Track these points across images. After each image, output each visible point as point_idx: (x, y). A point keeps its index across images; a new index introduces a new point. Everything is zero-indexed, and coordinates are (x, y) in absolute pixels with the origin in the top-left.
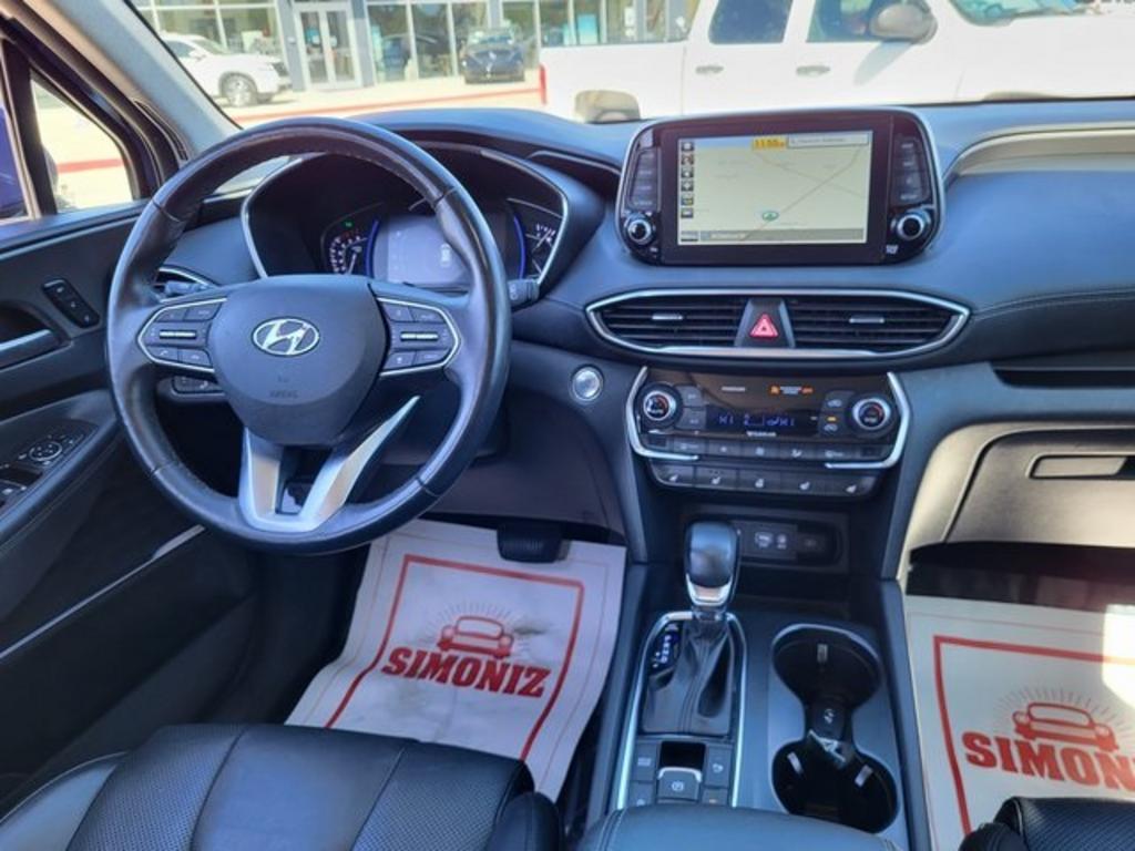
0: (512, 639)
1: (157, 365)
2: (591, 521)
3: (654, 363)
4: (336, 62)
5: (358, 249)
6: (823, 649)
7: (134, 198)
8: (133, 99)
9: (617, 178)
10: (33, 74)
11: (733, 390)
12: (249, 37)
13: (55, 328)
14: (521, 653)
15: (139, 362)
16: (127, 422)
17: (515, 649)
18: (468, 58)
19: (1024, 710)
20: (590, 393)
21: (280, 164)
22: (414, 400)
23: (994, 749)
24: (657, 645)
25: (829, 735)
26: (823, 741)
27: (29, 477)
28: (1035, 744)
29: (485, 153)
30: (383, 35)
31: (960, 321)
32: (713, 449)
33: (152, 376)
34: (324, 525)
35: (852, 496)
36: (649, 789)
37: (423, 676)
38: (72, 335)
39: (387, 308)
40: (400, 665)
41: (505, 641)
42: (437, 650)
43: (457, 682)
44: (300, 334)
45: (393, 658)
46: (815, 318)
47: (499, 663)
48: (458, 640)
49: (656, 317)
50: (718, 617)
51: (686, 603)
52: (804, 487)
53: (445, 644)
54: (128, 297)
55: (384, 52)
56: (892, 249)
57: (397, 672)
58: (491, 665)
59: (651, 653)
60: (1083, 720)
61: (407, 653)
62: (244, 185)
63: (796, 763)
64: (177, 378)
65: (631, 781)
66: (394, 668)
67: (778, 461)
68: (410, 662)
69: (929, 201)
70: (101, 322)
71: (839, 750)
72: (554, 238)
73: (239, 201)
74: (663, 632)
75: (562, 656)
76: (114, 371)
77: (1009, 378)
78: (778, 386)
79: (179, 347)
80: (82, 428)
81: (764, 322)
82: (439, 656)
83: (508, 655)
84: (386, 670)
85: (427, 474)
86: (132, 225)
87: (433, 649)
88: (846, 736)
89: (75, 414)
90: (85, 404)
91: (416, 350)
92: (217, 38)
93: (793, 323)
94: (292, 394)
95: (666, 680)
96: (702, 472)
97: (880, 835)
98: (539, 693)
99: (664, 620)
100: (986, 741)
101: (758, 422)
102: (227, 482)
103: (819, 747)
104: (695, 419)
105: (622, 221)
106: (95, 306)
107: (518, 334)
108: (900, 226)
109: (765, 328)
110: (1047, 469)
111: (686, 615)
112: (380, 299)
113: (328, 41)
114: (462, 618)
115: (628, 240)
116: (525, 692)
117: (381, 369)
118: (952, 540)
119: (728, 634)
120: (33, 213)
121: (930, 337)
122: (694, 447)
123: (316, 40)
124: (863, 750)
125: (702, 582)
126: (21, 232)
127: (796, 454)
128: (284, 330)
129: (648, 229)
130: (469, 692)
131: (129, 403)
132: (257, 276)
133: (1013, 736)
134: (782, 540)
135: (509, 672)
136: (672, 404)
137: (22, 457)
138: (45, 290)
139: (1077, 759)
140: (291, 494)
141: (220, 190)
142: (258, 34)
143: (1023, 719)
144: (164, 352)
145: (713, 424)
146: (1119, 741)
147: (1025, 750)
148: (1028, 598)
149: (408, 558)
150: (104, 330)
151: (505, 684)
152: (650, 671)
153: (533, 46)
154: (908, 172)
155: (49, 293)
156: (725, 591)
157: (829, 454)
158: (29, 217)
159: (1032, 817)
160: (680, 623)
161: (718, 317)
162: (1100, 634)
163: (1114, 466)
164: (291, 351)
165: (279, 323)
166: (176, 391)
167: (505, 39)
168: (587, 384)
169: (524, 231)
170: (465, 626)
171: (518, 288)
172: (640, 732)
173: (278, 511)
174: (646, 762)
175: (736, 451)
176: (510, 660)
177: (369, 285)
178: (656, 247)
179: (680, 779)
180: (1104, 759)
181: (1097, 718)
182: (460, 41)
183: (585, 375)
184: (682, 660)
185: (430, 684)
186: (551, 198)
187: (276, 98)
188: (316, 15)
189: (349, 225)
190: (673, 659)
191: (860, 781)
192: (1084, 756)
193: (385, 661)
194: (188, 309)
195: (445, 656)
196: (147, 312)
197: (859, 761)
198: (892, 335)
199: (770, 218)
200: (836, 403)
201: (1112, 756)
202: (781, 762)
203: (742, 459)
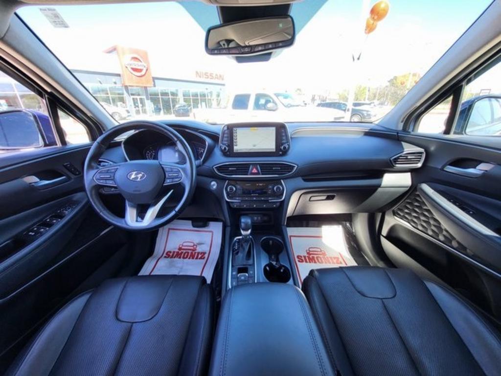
0: (196, 246)
1: (99, 185)
2: (215, 217)
3: (230, 179)
4: (142, 110)
5: (154, 154)
6: (271, 242)
7: (90, 141)
8: (89, 115)
9: (219, 137)
10: (58, 107)
11: (248, 185)
12: (119, 104)
13: (67, 176)
14: (199, 249)
15: (94, 184)
16: (91, 200)
17: (198, 248)
18: (175, 110)
19: (308, 249)
20: (215, 187)
21: (132, 132)
22: (172, 191)
23: (303, 258)
24: (234, 245)
25: (274, 261)
26: (273, 262)
27: (61, 217)
28: (311, 256)
29: (187, 130)
30: (154, 104)
31: (295, 169)
32: (244, 199)
33: (98, 188)
34: (150, 224)
35: (275, 207)
36: (236, 280)
37: (175, 257)
38: (73, 177)
39: (165, 168)
40: (169, 255)
41: (195, 247)
42: (178, 251)
43: (184, 258)
44: (141, 175)
45: (167, 254)
46: (266, 168)
47: (194, 252)
48: (183, 248)
49: (230, 169)
50: (248, 237)
51: (241, 235)
52: (265, 206)
53: (180, 249)
54: (90, 167)
55: (155, 108)
56: (281, 153)
57: (168, 257)
58: (192, 253)
59: (233, 247)
60: (319, 250)
61: (170, 252)
62: (122, 138)
63: (268, 268)
64: (105, 188)
65: (232, 278)
66: (167, 256)
67: (259, 201)
68: (171, 254)
69: (288, 142)
70: (82, 174)
71: (276, 264)
72: (204, 151)
73: (121, 142)
74: (236, 242)
75: (209, 249)
76: (86, 186)
77: (305, 180)
78: (258, 183)
79: (106, 180)
80: (77, 203)
81: (254, 169)
82: (178, 252)
83: (196, 250)
84: (165, 257)
85: (177, 209)
86: (90, 148)
87: (177, 250)
88: (277, 260)
89: (75, 199)
90: (78, 196)
91: (173, 178)
92: (110, 104)
93: (261, 169)
94: (139, 191)
95: (237, 253)
96: (242, 204)
97: (288, 283)
98: (204, 258)
99: (235, 239)
100: (301, 257)
101: (254, 192)
102: (122, 214)
103: (272, 264)
104: (240, 192)
105: (220, 147)
106: (80, 169)
107: (198, 174)
108: (282, 148)
109: (255, 171)
110: (313, 199)
111: (241, 237)
112: (163, 166)
113: (140, 105)
114: (184, 242)
115: (222, 151)
116: (201, 258)
117: (163, 183)
118: (294, 214)
119: (250, 242)
120: (59, 145)
121: (289, 172)
122: (240, 198)
123: (137, 105)
124: (282, 264)
125: (244, 230)
126: (55, 150)
127: (263, 199)
128: (136, 174)
129: (227, 148)
130: (186, 260)
131: (91, 195)
132: (127, 161)
133: (306, 255)
134: (259, 218)
135: (196, 254)
136: (234, 189)
137: (59, 211)
138: (64, 166)
139: (319, 259)
140: (140, 217)
141: (115, 139)
142: (121, 103)
143: (308, 251)
144: (102, 181)
145: (244, 193)
146: (327, 253)
147: (309, 257)
148: (307, 226)
149: (169, 229)
150: (83, 176)
151: (195, 257)
152: (233, 251)
153: (191, 108)
154: (283, 136)
155: (65, 167)
156: (249, 231)
157: (270, 198)
158: (58, 146)
159: (316, 273)
160: (239, 239)
161: (244, 168)
162: (321, 232)
163: (324, 198)
164: (139, 180)
165: (134, 173)
166: (105, 191)
167: (184, 106)
168: (214, 185)
169: (196, 149)
170: (185, 244)
171: (198, 162)
172: (233, 266)
173: (137, 221)
174: (234, 273)
175: (249, 199)
176: (197, 251)
177: (159, 163)
178: (229, 152)
179: (243, 276)
180: (324, 258)
181: (322, 249)
182: (174, 106)
183: (213, 183)
184: (241, 248)
185: (176, 259)
186: (204, 141)
187: (127, 118)
188: (137, 99)
189: (151, 148)
190: (238, 248)
191: (282, 271)
192: (320, 257)
193: (165, 255)
194: (108, 170)
195: (180, 252)
196: (96, 171)
197: (281, 266)
198: (282, 171)
199: (254, 146)
200: (270, 187)
201: (326, 257)
202: (265, 268)
203: (250, 201)
